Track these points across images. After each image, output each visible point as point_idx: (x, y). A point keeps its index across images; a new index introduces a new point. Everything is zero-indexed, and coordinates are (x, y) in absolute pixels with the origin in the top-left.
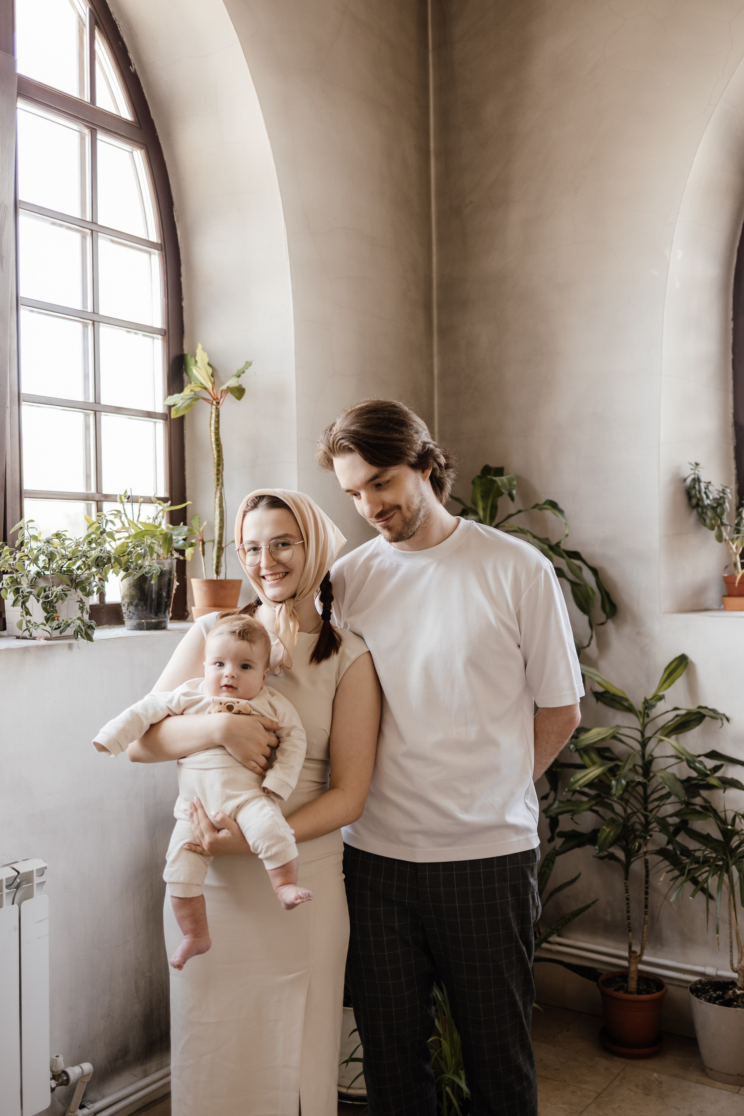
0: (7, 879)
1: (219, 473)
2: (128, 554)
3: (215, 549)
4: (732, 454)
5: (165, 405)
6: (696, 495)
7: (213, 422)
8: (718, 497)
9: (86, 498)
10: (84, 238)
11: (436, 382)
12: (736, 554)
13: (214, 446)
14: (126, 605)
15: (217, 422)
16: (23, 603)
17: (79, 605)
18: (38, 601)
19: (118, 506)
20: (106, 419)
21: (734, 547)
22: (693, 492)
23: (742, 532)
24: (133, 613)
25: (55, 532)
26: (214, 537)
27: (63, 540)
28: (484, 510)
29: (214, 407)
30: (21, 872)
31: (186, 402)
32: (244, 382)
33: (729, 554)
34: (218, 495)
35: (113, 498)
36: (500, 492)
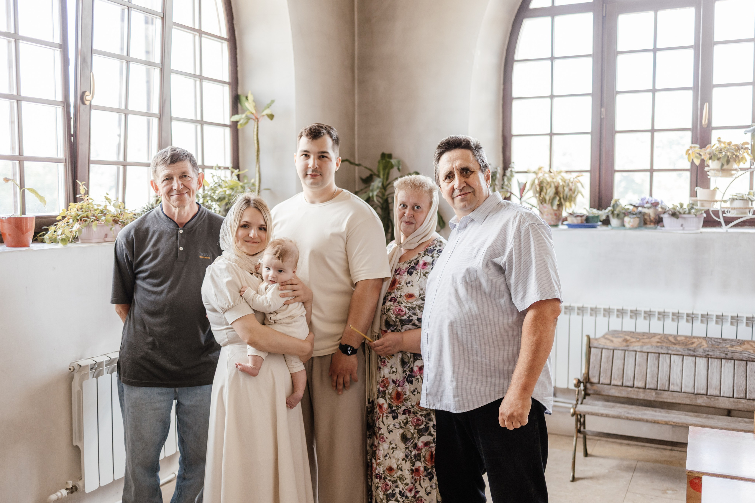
1: (258, 155)
4: (501, 150)
5: (231, 121)
7: (255, 130)
10: (194, 37)
11: (356, 108)
13: (256, 142)
15: (258, 130)
19: (212, 171)
23: (505, 188)
26: (256, 187)
28: (384, 175)
29: (256, 123)
31: (244, 120)
32: (272, 110)
34: (258, 166)
35: (211, 167)
36: (392, 167)
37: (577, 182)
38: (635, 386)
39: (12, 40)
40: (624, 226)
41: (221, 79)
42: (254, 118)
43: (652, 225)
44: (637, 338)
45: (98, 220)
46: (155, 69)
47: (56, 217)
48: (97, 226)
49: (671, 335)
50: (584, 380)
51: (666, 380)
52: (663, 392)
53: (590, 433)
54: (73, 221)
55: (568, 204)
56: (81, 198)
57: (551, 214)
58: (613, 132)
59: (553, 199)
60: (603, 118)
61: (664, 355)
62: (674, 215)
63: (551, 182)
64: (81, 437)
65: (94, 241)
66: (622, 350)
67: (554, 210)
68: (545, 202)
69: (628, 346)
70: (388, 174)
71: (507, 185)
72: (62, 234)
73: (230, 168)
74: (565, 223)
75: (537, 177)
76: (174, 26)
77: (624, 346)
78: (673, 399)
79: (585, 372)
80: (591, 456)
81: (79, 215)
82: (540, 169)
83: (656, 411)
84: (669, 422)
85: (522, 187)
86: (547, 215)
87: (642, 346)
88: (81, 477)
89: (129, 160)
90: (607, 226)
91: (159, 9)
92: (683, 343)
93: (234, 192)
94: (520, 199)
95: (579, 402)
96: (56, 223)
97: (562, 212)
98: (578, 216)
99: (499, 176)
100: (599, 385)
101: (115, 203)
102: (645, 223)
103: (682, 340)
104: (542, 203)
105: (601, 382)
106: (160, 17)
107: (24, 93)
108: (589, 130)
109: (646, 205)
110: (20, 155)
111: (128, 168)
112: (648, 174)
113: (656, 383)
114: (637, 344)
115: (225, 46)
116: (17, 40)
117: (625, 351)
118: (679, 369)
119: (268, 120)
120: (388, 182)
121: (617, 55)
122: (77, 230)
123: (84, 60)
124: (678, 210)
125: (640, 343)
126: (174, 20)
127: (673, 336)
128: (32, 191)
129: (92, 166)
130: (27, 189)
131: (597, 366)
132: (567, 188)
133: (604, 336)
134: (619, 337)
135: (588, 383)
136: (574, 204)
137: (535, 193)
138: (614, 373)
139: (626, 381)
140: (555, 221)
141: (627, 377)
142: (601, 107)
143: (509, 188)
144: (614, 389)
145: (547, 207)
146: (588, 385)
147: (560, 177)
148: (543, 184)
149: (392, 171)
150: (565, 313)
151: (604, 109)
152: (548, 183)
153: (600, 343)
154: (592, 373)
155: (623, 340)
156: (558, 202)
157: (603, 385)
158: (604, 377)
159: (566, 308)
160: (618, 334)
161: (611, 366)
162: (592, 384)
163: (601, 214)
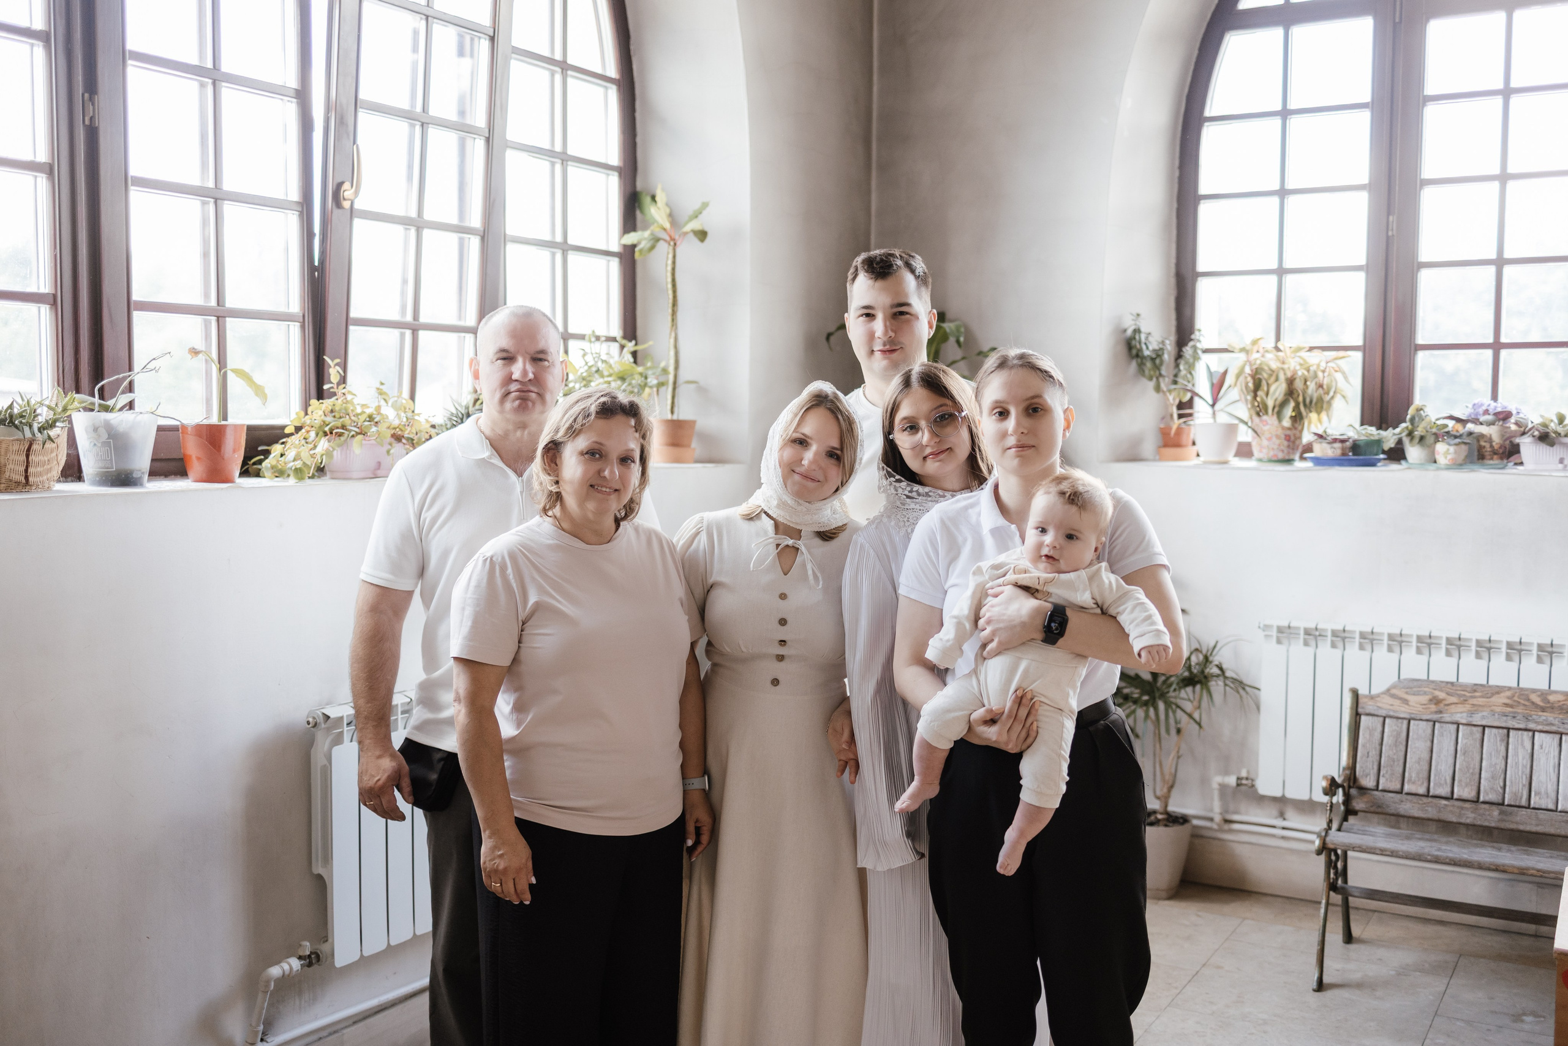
1: (674, 313)
3: (670, 390)
4: (1173, 304)
5: (620, 244)
6: (1136, 346)
7: (670, 262)
8: (1157, 348)
10: (553, 76)
12: (1172, 405)
13: (670, 286)
15: (674, 263)
19: (582, 345)
22: (1133, 343)
23: (1179, 383)
26: (668, 377)
29: (671, 249)
31: (647, 242)
32: (703, 223)
33: (1166, 406)
34: (673, 335)
35: (582, 337)
36: (945, 338)
37: (1336, 371)
38: (1455, 796)
39: (208, 83)
40: (1435, 462)
41: (602, 160)
43: (1496, 461)
44: (1459, 696)
45: (362, 433)
46: (475, 138)
47: (283, 427)
48: (361, 445)
49: (1534, 691)
50: (1344, 781)
51: (1524, 785)
52: (1516, 809)
53: (1356, 894)
54: (317, 435)
55: (1313, 416)
56: (331, 390)
57: (1278, 437)
58: (1415, 266)
59: (1283, 404)
60: (1393, 235)
61: (1520, 732)
62: (1545, 438)
63: (1279, 369)
64: (327, 858)
65: (355, 475)
66: (1427, 720)
67: (1283, 428)
68: (1266, 413)
69: (1441, 712)
71: (1185, 377)
72: (294, 460)
73: (617, 339)
74: (1307, 455)
75: (1248, 361)
76: (514, 56)
77: (1432, 713)
78: (1537, 825)
79: (1348, 764)
80: (1360, 941)
81: (327, 423)
82: (1255, 342)
83: (1499, 849)
84: (1528, 869)
85: (1215, 381)
86: (1269, 439)
87: (1471, 713)
88: (327, 937)
89: (423, 319)
90: (1399, 463)
91: (486, 21)
92: (1561, 708)
93: (626, 384)
94: (1213, 406)
95: (1335, 826)
96: (284, 440)
97: (1301, 431)
98: (1335, 440)
99: (1166, 357)
100: (1376, 793)
101: (396, 401)
102: (1481, 457)
103: (1559, 701)
104: (1258, 414)
105: (1380, 788)
106: (487, 37)
107: (229, 185)
108: (1362, 261)
109: (1482, 419)
110: (218, 305)
111: (422, 334)
112: (1488, 353)
113: (1501, 791)
114: (1460, 708)
115: (613, 94)
116: (217, 82)
117: (1434, 722)
118: (1553, 761)
119: (695, 240)
121: (1424, 105)
122: (324, 452)
123: (341, 122)
124: (1554, 428)
125: (1468, 707)
126: (515, 43)
127: (1539, 693)
128: (241, 374)
129: (351, 328)
130: (233, 370)
131: (1374, 753)
132: (1314, 383)
133: (1388, 690)
134: (1421, 693)
135: (1353, 787)
136: (1328, 416)
137: (1243, 393)
138: (1410, 769)
139: (1435, 784)
140: (1286, 451)
141: (1437, 778)
142: (1389, 214)
143: (1189, 382)
144: (1411, 801)
145: (1269, 422)
146: (1353, 791)
147: (1298, 359)
148: (1260, 374)
149: (943, 346)
150: (1306, 644)
151: (1395, 217)
152: (1273, 371)
153: (1379, 704)
154: (1361, 767)
155: (1431, 700)
156: (1294, 411)
157: (1386, 793)
158: (1387, 776)
159: (1307, 632)
160: (1419, 687)
161: (1403, 753)
162: (1362, 791)
163: (1385, 438)
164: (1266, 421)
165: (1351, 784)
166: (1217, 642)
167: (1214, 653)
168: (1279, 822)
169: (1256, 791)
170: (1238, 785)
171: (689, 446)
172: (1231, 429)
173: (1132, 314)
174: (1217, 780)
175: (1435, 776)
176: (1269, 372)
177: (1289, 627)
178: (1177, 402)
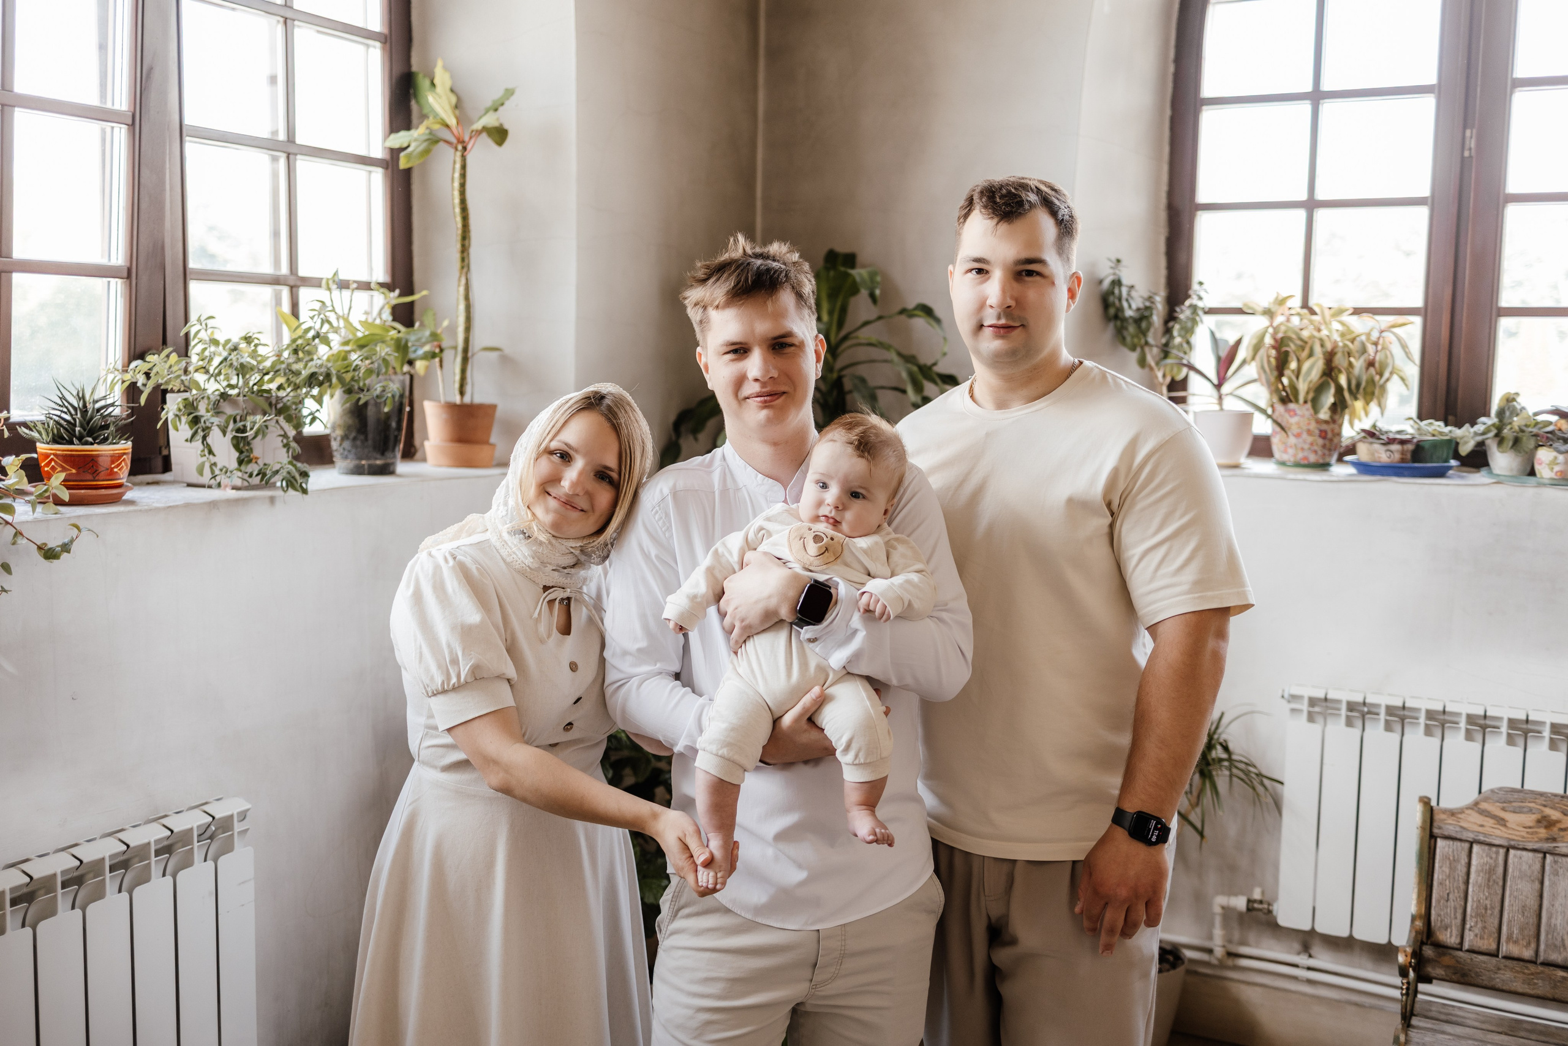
0: (198, 827)
1: (464, 249)
2: (354, 370)
3: (459, 359)
4: (1162, 248)
5: (385, 148)
6: (1114, 304)
7: (457, 175)
8: (1141, 305)
9: (275, 281)
11: (761, 126)
12: (1162, 384)
13: (458, 210)
14: (339, 439)
15: (463, 176)
16: (204, 438)
17: (282, 441)
18: (224, 433)
19: (322, 294)
20: (303, 165)
21: (1160, 374)
22: (1111, 299)
23: (1171, 355)
24: (349, 451)
25: (243, 334)
26: (456, 341)
27: (256, 346)
28: (831, 314)
29: (459, 154)
30: (217, 817)
31: (420, 145)
32: (504, 117)
34: (463, 281)
35: (315, 283)
36: (854, 290)
37: (1392, 343)
40: (1532, 473)
41: (360, 25)
42: (454, 141)
55: (1359, 405)
57: (1309, 432)
58: (1499, 200)
59: (1319, 390)
60: (1471, 157)
63: (1312, 337)
66: (1534, 851)
67: (1319, 421)
68: (1297, 401)
69: (1554, 840)
70: (844, 311)
71: (1179, 347)
73: (373, 286)
74: (1348, 458)
75: (1271, 325)
77: (1541, 840)
79: (1419, 908)
82: (1281, 302)
85: (1223, 353)
86: (1298, 436)
89: (17, 254)
90: (1479, 472)
94: (1218, 387)
97: (1341, 426)
98: (1391, 441)
99: (1157, 319)
100: (1460, 954)
104: (1283, 401)
105: (1466, 946)
108: (1425, 191)
117: (1545, 853)
119: (491, 144)
120: (843, 333)
131: (1456, 894)
132: (1362, 360)
133: (1476, 804)
134: (1525, 810)
135: (1426, 944)
136: (1380, 405)
137: (1265, 371)
138: (1509, 921)
139: (1547, 945)
140: (1320, 453)
141: (1550, 937)
142: (1465, 128)
143: (1185, 353)
144: (1512, 969)
145: (1298, 412)
146: (1428, 951)
147: (1336, 326)
148: (1288, 346)
149: (853, 301)
150: (1349, 723)
151: (1474, 131)
152: (1306, 343)
153: (1463, 824)
154: (1439, 915)
155: (1539, 821)
156: (1335, 396)
157: (1475, 955)
158: (1477, 931)
159: (1351, 706)
160: (1522, 802)
161: (1499, 897)
162: (1441, 950)
163: (1462, 438)
164: (1294, 411)
165: (1425, 940)
166: (1223, 714)
167: (1219, 731)
168: (1303, 960)
169: (1275, 918)
170: (1249, 909)
171: (486, 442)
172: (1245, 419)
173: (1110, 260)
174: (1221, 900)
175: (1547, 935)
176: (1299, 343)
177: (1326, 699)
178: (1168, 379)
